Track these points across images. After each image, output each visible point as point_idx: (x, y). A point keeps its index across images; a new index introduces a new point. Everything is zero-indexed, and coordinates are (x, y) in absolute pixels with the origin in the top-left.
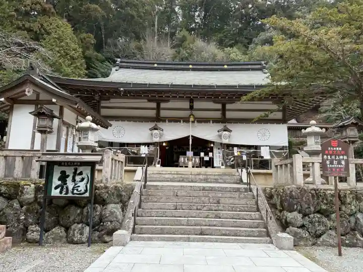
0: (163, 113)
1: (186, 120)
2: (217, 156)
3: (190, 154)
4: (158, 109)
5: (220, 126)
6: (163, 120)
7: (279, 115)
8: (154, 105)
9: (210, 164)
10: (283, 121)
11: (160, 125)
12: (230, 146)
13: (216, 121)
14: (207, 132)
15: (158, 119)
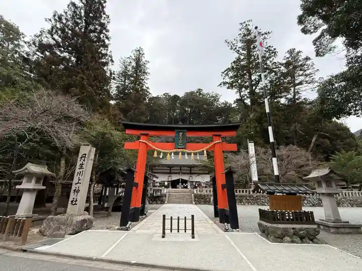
0: (172, 171)
1: (179, 173)
2: (189, 185)
3: (180, 184)
4: (170, 170)
5: (189, 175)
6: (172, 173)
7: (207, 172)
8: (169, 169)
9: (186, 187)
10: (209, 174)
11: (171, 175)
12: (192, 182)
13: (188, 174)
14: (186, 177)
15: (170, 173)
